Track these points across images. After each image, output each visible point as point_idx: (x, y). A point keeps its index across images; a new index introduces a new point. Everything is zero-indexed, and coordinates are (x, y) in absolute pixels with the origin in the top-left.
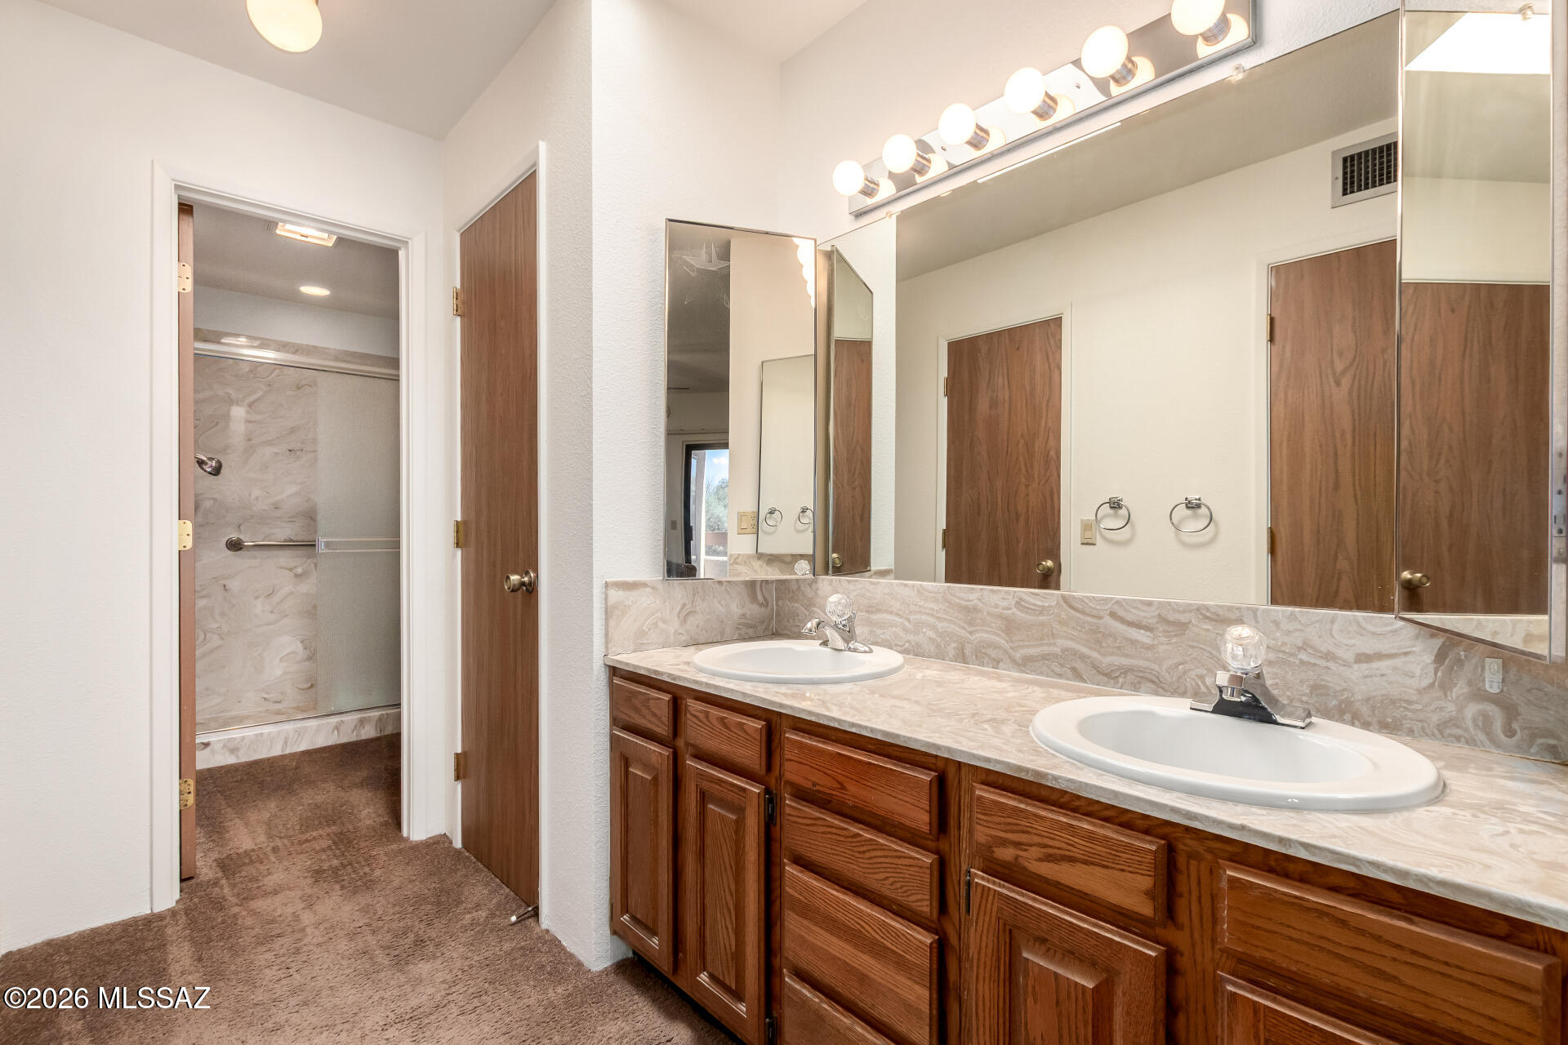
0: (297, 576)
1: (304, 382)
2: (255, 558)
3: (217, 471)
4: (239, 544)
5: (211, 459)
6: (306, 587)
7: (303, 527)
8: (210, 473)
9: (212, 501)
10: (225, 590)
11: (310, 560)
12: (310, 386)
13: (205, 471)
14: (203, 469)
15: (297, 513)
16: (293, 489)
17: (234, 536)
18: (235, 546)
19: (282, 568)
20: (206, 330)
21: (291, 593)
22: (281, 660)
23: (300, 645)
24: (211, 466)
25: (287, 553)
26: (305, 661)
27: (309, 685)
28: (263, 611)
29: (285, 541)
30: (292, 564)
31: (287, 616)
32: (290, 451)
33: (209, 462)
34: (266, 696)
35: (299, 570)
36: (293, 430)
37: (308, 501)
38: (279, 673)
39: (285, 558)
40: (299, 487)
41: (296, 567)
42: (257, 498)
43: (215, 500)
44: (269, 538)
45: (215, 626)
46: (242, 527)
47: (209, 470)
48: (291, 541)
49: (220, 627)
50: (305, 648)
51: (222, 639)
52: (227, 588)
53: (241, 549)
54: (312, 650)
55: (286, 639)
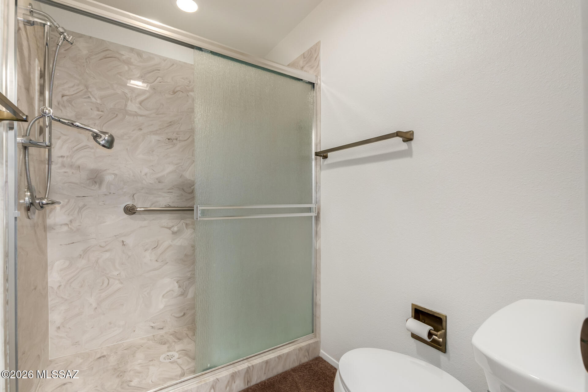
0: (174, 233)
1: (178, 89)
2: (145, 220)
3: (110, 144)
4: (133, 209)
5: (105, 133)
6: (180, 241)
7: (178, 196)
8: (103, 146)
9: (113, 176)
10: (124, 245)
11: (182, 221)
12: (183, 92)
13: (99, 144)
14: (97, 141)
15: (173, 186)
16: (171, 168)
17: (130, 203)
18: (130, 210)
19: (164, 227)
20: (108, 41)
21: (170, 246)
22: (163, 296)
23: (176, 285)
24: (104, 139)
25: (167, 216)
26: (179, 296)
27: (182, 314)
28: (151, 260)
29: (166, 207)
30: (170, 224)
31: (167, 263)
32: (169, 139)
33: (103, 136)
34: (153, 325)
35: (175, 229)
36: (171, 124)
37: (181, 176)
38: (161, 306)
39: (166, 220)
40: (176, 166)
41: (173, 226)
42: (146, 174)
43: (116, 175)
44: (153, 206)
45: (116, 273)
46: (135, 196)
47: (103, 142)
48: (170, 207)
49: (120, 274)
50: (180, 287)
51: (122, 283)
52: (124, 243)
53: (134, 213)
54: (184, 288)
55: (167, 280)
